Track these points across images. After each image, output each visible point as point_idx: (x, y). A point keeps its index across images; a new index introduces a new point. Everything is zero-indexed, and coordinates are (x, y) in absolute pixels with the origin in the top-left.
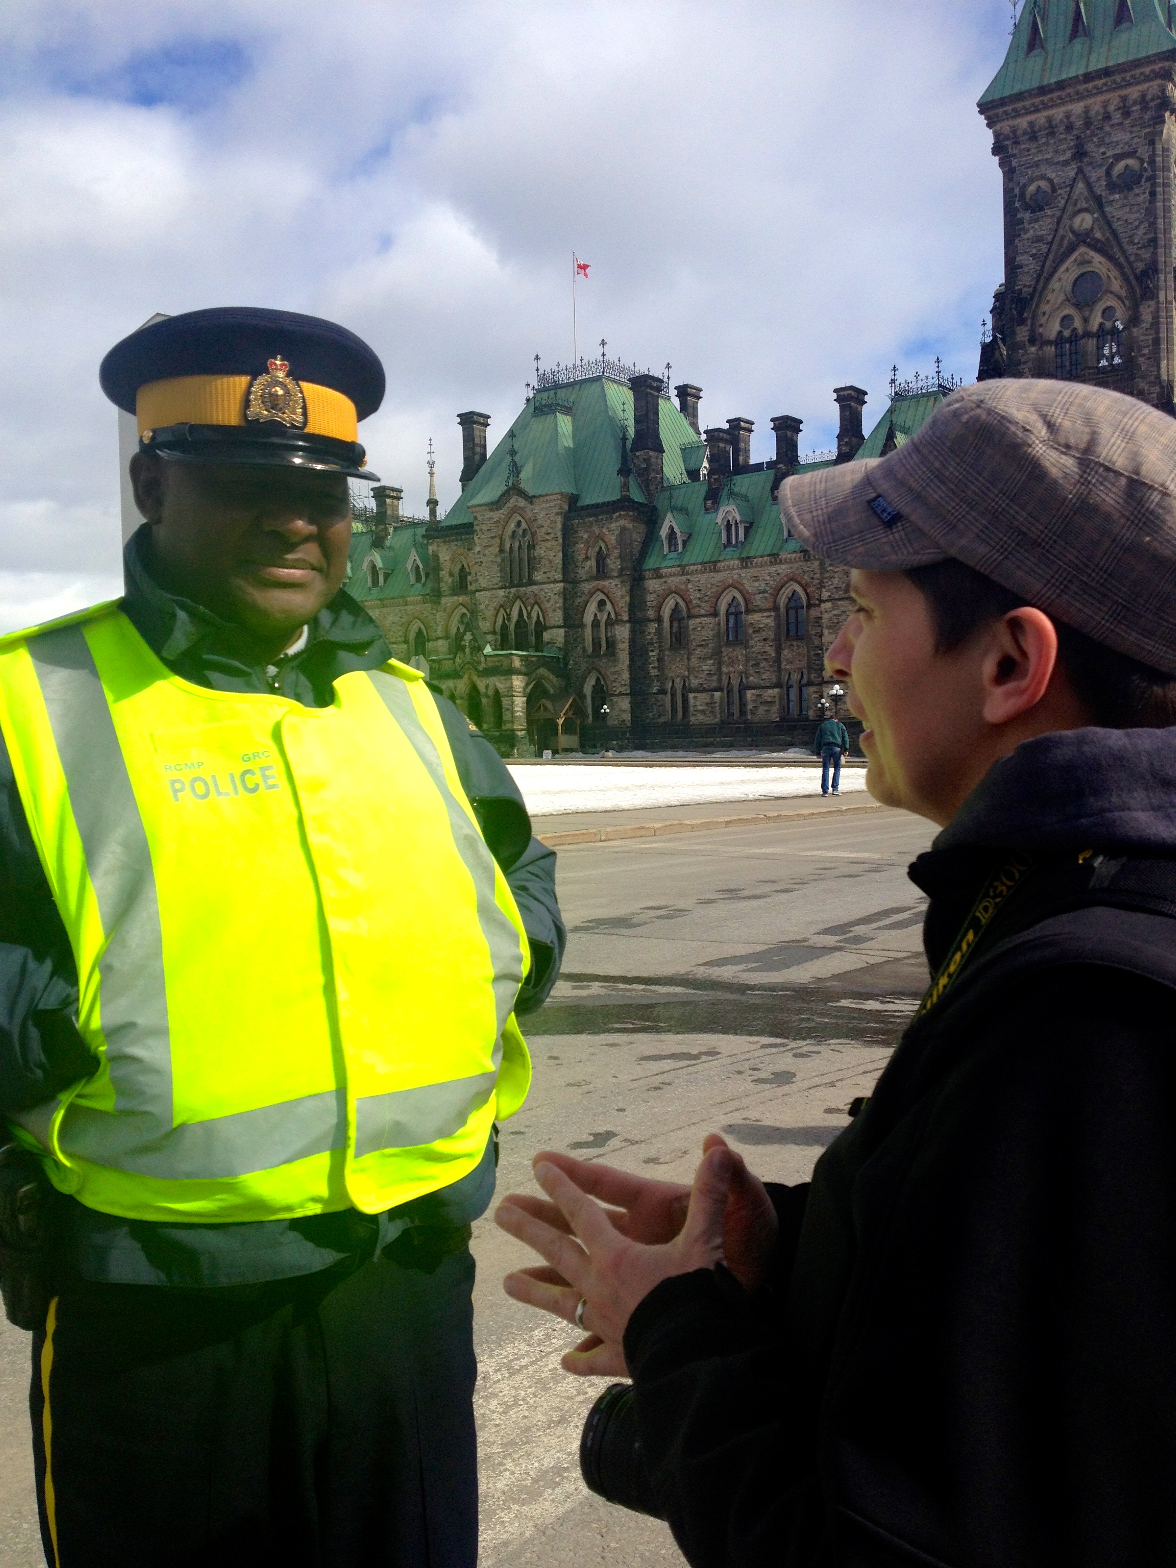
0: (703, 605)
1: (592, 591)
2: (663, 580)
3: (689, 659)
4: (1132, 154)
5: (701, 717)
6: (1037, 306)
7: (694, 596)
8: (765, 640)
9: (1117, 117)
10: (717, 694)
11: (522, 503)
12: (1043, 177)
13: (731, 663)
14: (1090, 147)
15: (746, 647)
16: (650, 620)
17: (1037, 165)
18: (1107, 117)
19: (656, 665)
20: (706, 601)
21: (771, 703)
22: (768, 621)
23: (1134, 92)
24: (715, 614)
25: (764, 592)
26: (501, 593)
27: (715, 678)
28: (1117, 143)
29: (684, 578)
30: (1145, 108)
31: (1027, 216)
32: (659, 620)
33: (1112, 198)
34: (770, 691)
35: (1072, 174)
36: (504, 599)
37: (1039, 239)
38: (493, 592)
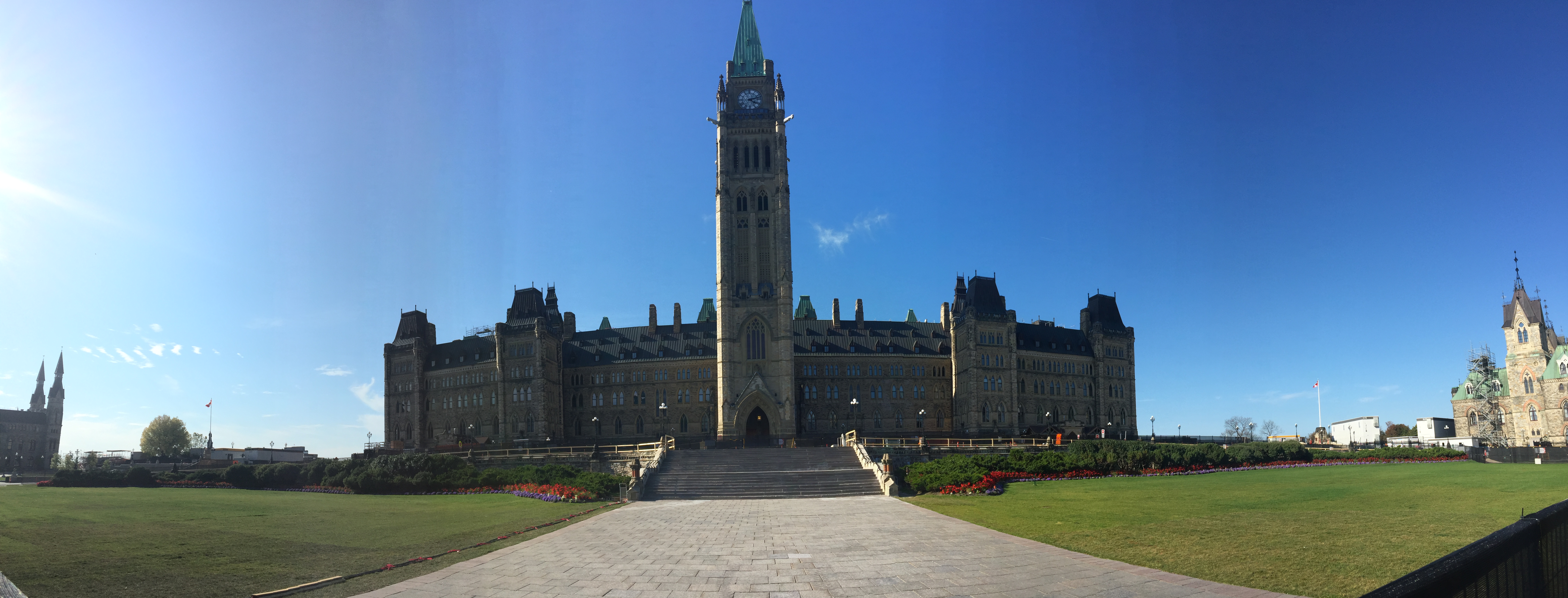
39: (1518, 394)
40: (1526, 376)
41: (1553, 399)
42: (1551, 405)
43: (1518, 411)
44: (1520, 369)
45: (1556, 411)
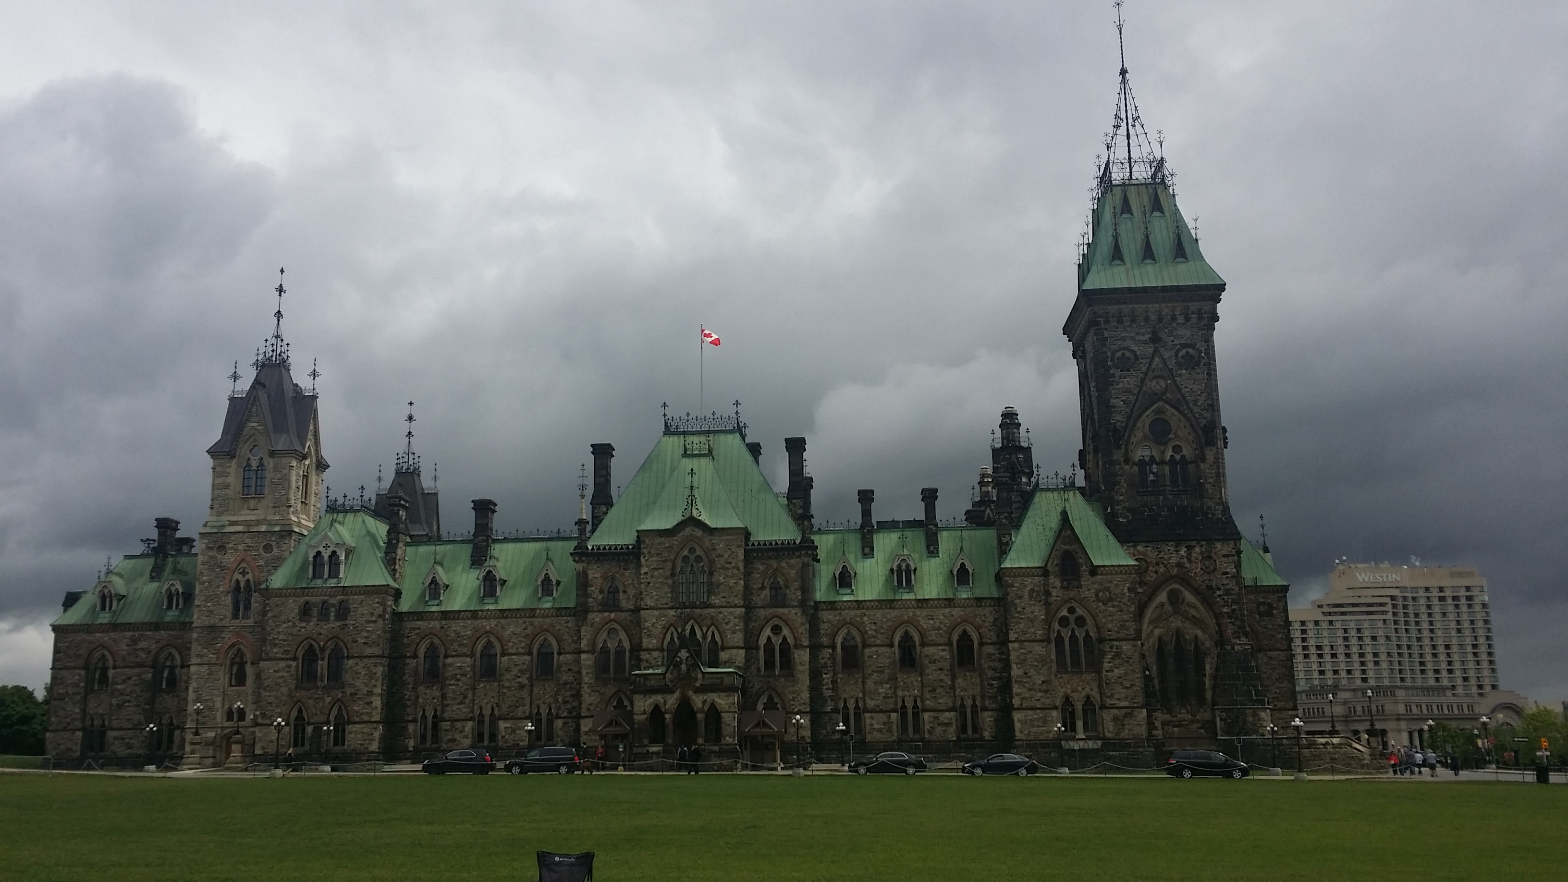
0: (879, 636)
1: (769, 617)
2: (838, 612)
3: (863, 682)
4: (1193, 346)
5: (878, 736)
6: (1129, 437)
7: (870, 629)
8: (940, 669)
9: (1181, 320)
10: (894, 716)
11: (699, 533)
12: (1127, 349)
13: (907, 688)
14: (1163, 335)
15: (921, 675)
16: (823, 646)
17: (1124, 339)
18: (1174, 318)
19: (831, 686)
20: (882, 633)
21: (949, 724)
22: (944, 653)
23: (1194, 306)
24: (891, 645)
25: (939, 629)
26: (672, 612)
27: (891, 700)
28: (1182, 337)
29: (859, 612)
30: (1200, 318)
31: (1118, 373)
32: (833, 647)
33: (1179, 372)
34: (947, 714)
35: (1151, 350)
36: (674, 619)
37: (1128, 391)
38: (661, 611)
39: (215, 620)
40: (240, 577)
41: (281, 637)
42: (275, 650)
43: (205, 660)
44: (229, 559)
45: (283, 664)
